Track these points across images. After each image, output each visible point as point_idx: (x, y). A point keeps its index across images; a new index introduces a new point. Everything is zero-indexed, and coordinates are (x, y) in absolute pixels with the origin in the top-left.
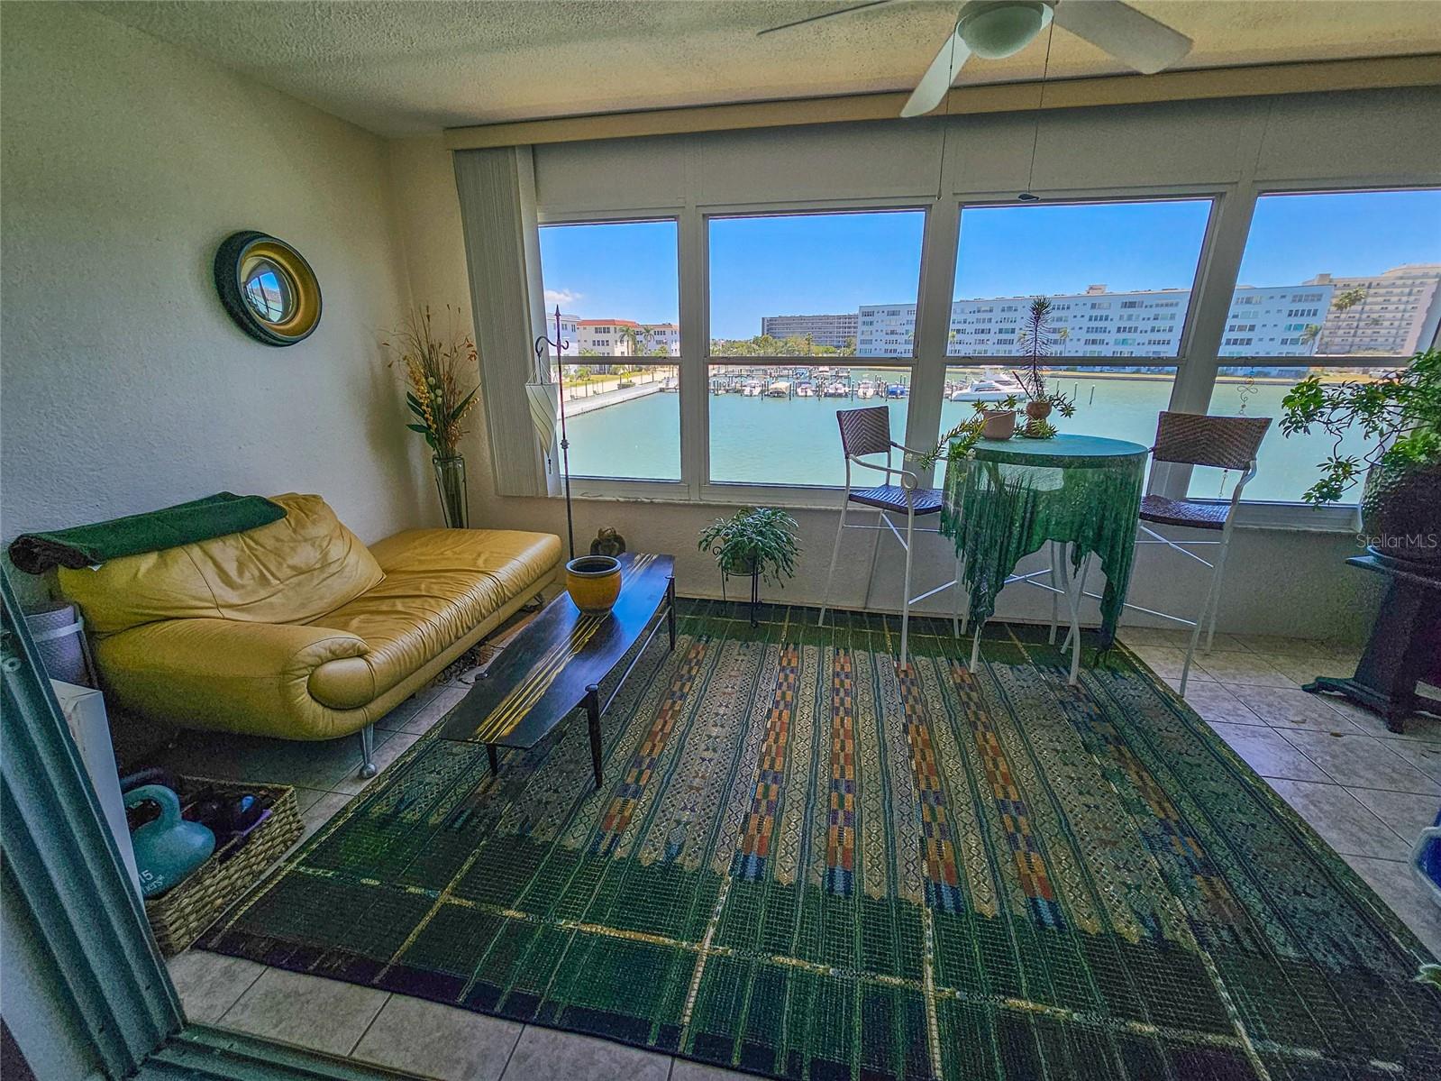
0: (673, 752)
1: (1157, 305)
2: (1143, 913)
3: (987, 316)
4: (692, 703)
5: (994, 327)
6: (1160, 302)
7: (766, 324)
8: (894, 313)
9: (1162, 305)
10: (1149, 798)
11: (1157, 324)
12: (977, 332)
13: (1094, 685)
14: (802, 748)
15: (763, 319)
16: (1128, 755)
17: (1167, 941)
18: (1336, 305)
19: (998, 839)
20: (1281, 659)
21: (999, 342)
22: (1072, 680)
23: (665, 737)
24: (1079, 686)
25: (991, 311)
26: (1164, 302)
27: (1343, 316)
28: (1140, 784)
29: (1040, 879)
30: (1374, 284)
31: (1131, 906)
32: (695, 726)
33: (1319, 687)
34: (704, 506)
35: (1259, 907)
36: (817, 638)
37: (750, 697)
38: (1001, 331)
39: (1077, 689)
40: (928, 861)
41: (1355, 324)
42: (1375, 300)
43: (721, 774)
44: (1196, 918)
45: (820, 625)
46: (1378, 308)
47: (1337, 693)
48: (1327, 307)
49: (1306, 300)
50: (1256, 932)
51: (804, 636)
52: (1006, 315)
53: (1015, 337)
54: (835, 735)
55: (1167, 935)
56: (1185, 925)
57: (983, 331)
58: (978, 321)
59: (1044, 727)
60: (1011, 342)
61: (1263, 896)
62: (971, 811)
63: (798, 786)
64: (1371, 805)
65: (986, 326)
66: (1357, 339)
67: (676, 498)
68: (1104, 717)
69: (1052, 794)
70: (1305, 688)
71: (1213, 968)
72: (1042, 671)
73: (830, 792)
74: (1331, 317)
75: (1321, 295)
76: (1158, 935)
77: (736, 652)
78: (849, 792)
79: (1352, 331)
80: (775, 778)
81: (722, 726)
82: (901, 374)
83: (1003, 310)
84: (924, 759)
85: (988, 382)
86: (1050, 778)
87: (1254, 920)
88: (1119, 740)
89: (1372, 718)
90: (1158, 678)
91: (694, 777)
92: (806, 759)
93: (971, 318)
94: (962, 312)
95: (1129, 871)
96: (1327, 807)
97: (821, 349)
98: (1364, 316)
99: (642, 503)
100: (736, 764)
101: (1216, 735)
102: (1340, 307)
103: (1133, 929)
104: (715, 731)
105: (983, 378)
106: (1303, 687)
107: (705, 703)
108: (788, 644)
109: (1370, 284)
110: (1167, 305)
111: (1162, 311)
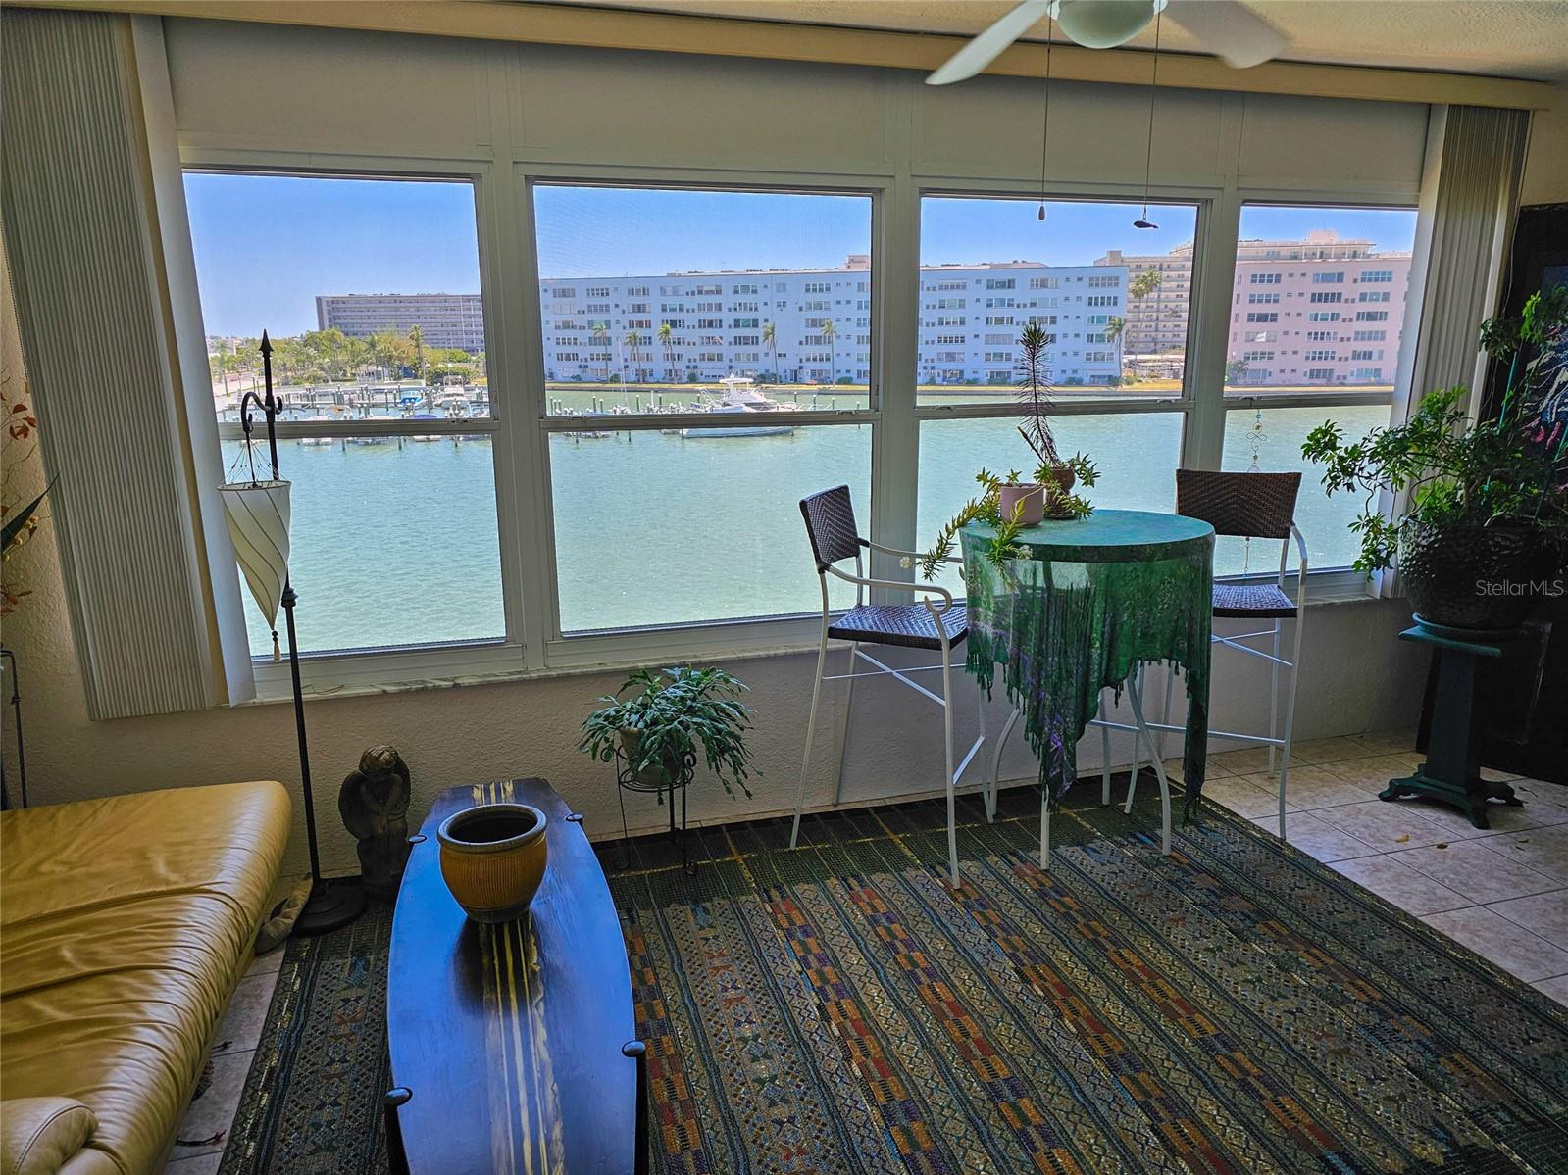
0: (720, 1127)
1: (941, 288)
2: (1426, 1126)
3: (714, 299)
4: (689, 1032)
5: (728, 318)
6: (945, 283)
7: (325, 307)
8: (564, 293)
9: (947, 287)
10: (1341, 982)
11: (945, 313)
12: (702, 324)
13: (1189, 849)
14: (907, 1049)
15: (319, 300)
16: (1285, 932)
17: (1465, 1147)
18: (1133, 291)
19: (1234, 1094)
20: (1342, 768)
21: (738, 341)
22: (1166, 851)
23: (688, 1107)
24: (1174, 854)
25: (719, 292)
26: (949, 283)
27: (1143, 305)
28: (1320, 965)
29: (1308, 1127)
30: (1165, 266)
31: (1412, 1123)
32: (724, 1072)
33: (1395, 793)
34: (559, 678)
35: (1508, 1071)
36: (802, 869)
37: (772, 991)
38: (737, 324)
39: (1174, 858)
40: (1181, 1155)
41: (1155, 315)
42: (1168, 285)
43: (822, 1136)
44: (1471, 1109)
45: (793, 847)
46: (1172, 295)
47: (1412, 796)
48: (1124, 292)
49: (1104, 285)
50: (1524, 1102)
51: (780, 870)
52: (742, 298)
53: (759, 332)
54: (940, 1017)
55: (1462, 1142)
56: (1468, 1122)
57: (710, 325)
58: (701, 307)
59: (1177, 921)
60: (755, 341)
61: (1504, 1058)
62: (1178, 1067)
63: (946, 1112)
64: (1515, 918)
65: (713, 316)
66: (1160, 335)
67: (501, 672)
68: (1228, 890)
69: (1246, 1011)
70: (1383, 797)
71: (1516, 1157)
72: (1122, 845)
73: (996, 1105)
74: (1131, 305)
75: (1117, 279)
76: (1452, 1142)
77: (694, 927)
78: (1020, 1096)
79: (1154, 325)
80: (907, 1112)
81: (766, 1056)
82: (594, 395)
83: (736, 292)
84: (1077, 1014)
85: (735, 405)
86: (1229, 989)
87: (1513, 1087)
88: (1263, 915)
89: (1455, 818)
90: (1247, 822)
91: (788, 1158)
92: (928, 1069)
93: (690, 302)
94: (675, 293)
95: (1383, 1080)
96: (1487, 934)
97: (440, 354)
98: (1162, 305)
99: (437, 689)
100: (834, 1112)
101: (1346, 879)
102: (1138, 294)
103: (1430, 1148)
104: (762, 1069)
105: (725, 399)
106: (1380, 795)
107: (710, 1028)
108: (766, 891)
109: (1161, 265)
110: (952, 287)
111: (950, 296)
